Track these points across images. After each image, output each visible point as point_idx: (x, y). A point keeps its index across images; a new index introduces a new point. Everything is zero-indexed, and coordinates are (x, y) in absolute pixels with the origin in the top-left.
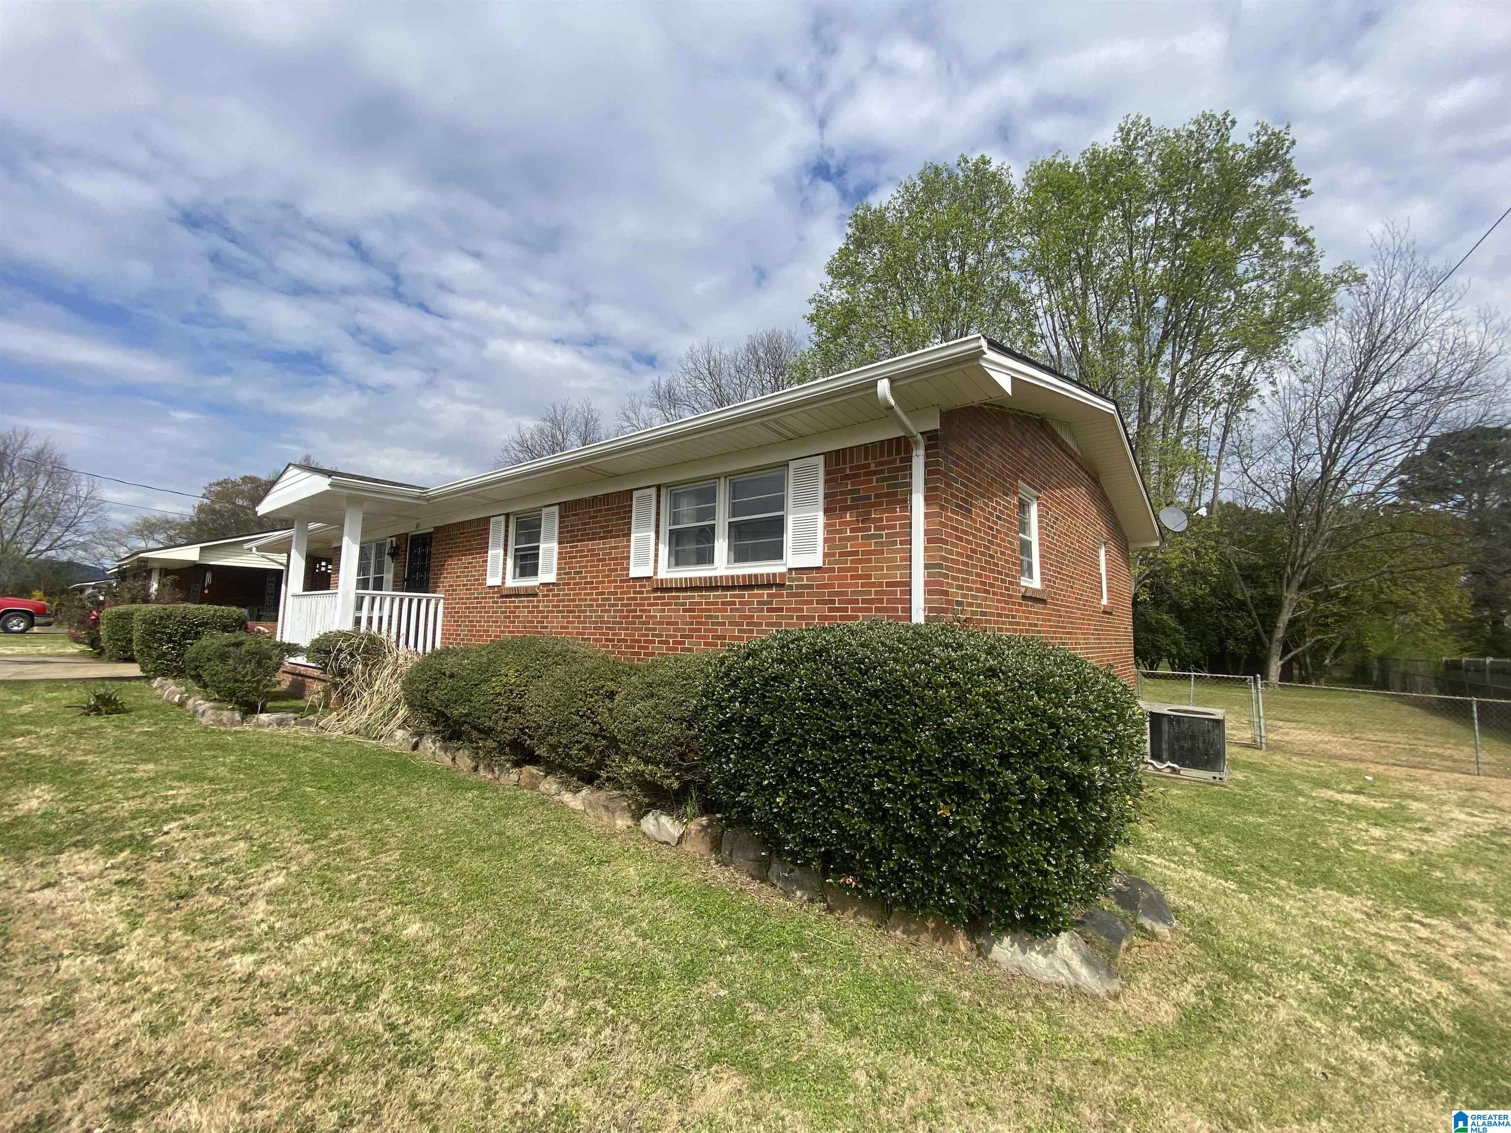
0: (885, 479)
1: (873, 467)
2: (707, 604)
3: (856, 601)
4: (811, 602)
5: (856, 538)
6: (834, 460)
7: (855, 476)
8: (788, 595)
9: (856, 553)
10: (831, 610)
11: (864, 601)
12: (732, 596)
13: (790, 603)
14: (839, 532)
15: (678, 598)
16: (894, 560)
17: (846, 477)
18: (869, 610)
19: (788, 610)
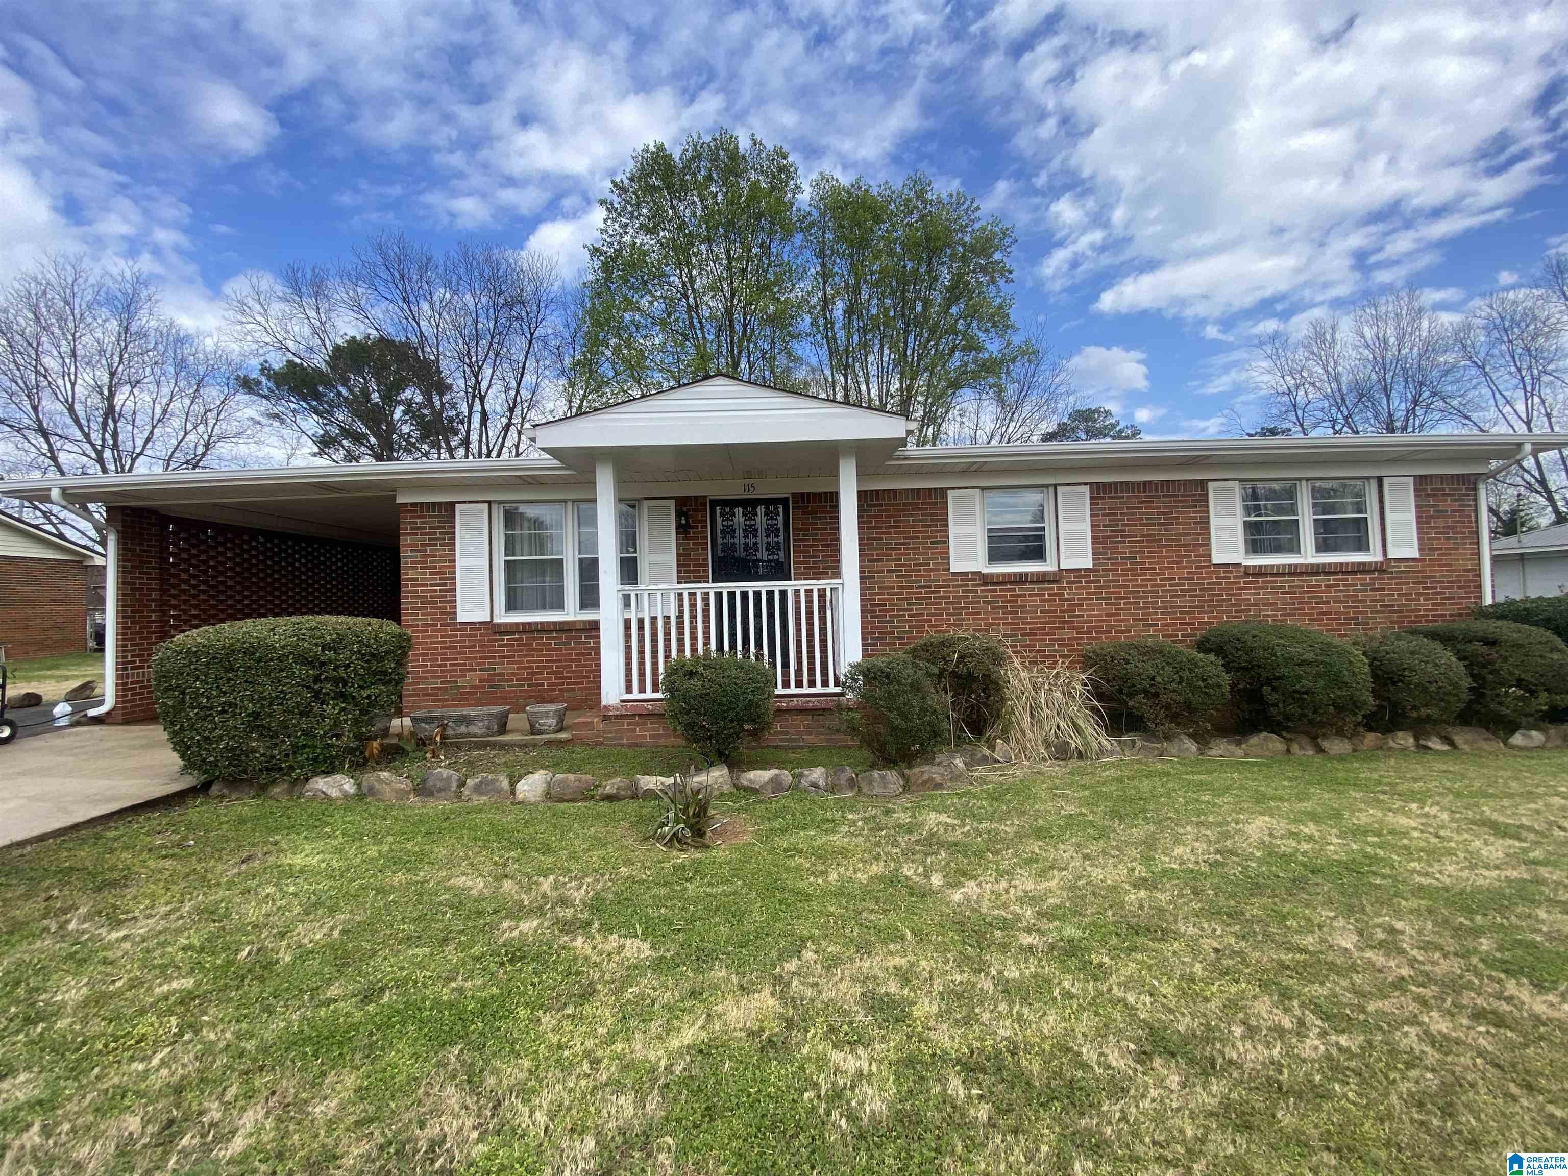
0: (1456, 501)
1: (1447, 491)
2: (1308, 586)
3: (1443, 582)
4: (1408, 583)
5: (1440, 539)
6: (1420, 481)
7: (1435, 495)
8: (1389, 579)
9: (1441, 549)
10: (1424, 588)
11: (1448, 582)
12: (1334, 580)
13: (1391, 584)
14: (1427, 533)
15: (1276, 582)
16: (1465, 554)
17: (1428, 495)
18: (1452, 587)
19: (1389, 589)
